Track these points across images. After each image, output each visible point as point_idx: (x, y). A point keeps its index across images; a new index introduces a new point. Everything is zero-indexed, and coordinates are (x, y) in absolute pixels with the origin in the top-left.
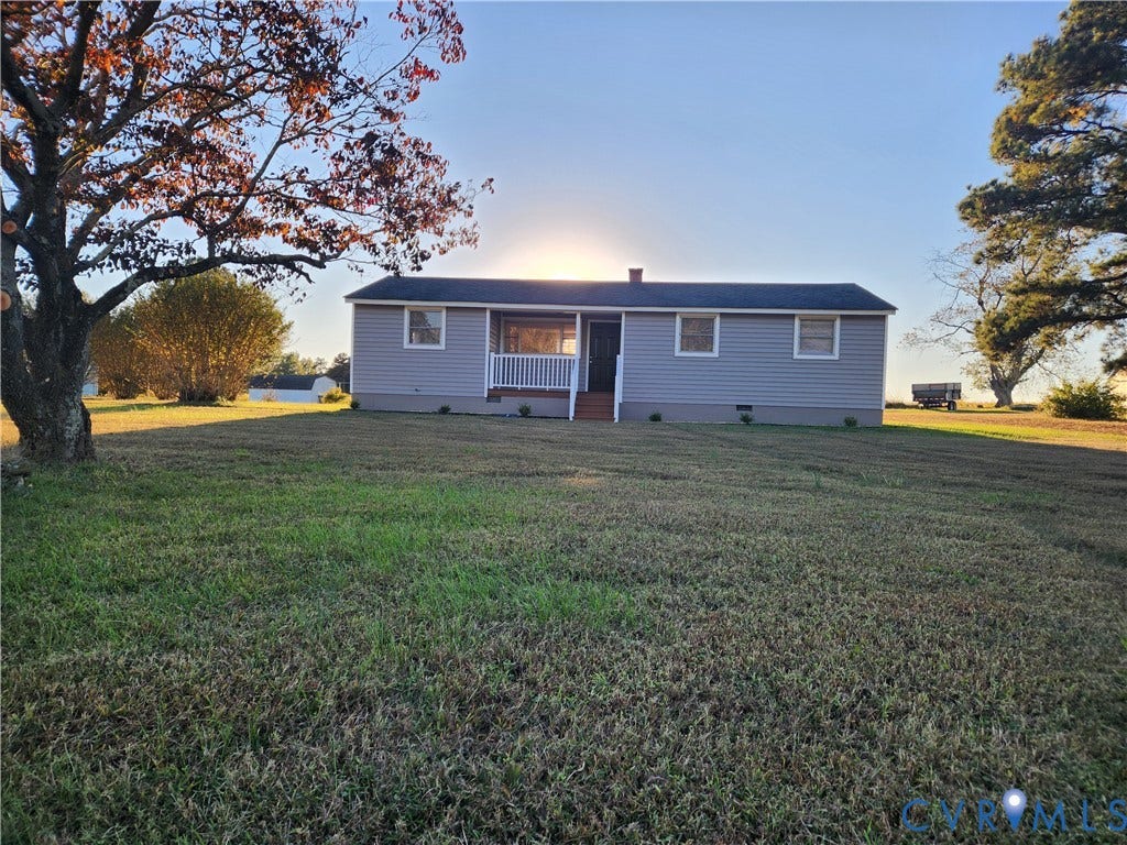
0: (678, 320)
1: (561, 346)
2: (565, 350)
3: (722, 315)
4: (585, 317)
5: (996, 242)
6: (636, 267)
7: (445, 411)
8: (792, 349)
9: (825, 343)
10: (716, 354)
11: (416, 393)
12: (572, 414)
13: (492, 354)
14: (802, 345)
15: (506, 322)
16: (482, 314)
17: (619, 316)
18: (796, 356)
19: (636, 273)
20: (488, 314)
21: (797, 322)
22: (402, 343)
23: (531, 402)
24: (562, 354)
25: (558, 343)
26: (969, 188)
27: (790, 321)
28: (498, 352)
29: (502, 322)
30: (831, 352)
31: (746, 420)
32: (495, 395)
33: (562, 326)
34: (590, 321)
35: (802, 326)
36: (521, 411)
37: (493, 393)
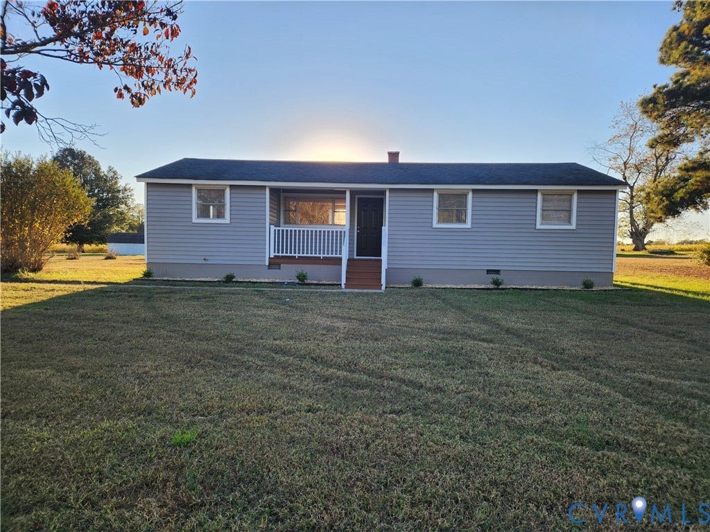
0: (436, 195)
1: (333, 216)
2: (337, 222)
3: (474, 191)
4: (353, 193)
5: (667, 132)
6: (394, 150)
7: (229, 279)
8: (536, 220)
9: (563, 215)
10: (468, 225)
11: (204, 262)
12: (344, 281)
13: (272, 227)
14: (543, 218)
15: (285, 198)
16: (263, 192)
17: (383, 192)
18: (538, 226)
19: (394, 156)
20: (268, 191)
21: (540, 196)
22: (191, 218)
23: (307, 269)
24: (333, 224)
25: (330, 214)
26: (655, 87)
27: (533, 196)
28: (278, 225)
29: (282, 198)
30: (569, 222)
31: (496, 283)
32: (275, 263)
33: (333, 200)
34: (357, 196)
35: (544, 200)
36: (298, 277)
37: (273, 261)
